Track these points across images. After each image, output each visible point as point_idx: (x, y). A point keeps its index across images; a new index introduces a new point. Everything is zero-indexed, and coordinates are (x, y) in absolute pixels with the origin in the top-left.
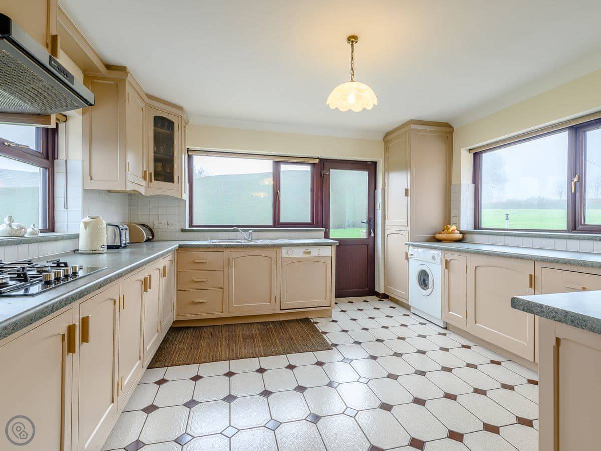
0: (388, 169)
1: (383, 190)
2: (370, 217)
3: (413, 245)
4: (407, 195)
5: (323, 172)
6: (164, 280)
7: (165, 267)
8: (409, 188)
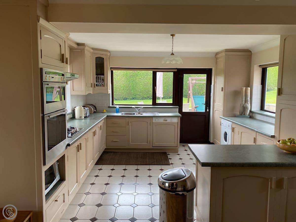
1: (214, 85)
2: (207, 100)
4: (222, 90)
5: (180, 76)
6: (100, 131)
7: (101, 126)
8: (223, 87)
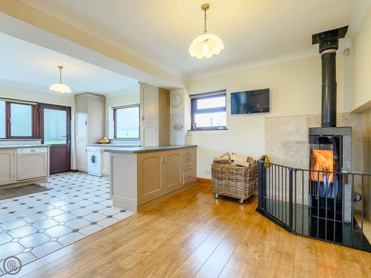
0: (76, 111)
1: (75, 121)
2: (68, 133)
3: (89, 146)
4: (86, 124)
5: (40, 110)
8: (87, 121)
